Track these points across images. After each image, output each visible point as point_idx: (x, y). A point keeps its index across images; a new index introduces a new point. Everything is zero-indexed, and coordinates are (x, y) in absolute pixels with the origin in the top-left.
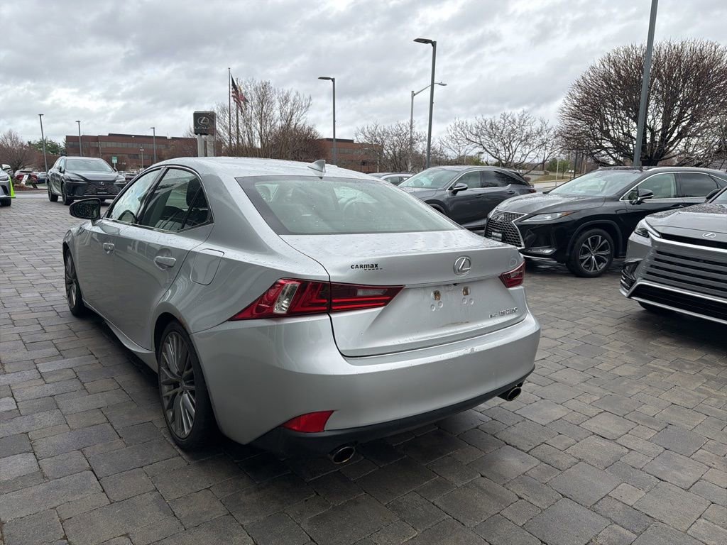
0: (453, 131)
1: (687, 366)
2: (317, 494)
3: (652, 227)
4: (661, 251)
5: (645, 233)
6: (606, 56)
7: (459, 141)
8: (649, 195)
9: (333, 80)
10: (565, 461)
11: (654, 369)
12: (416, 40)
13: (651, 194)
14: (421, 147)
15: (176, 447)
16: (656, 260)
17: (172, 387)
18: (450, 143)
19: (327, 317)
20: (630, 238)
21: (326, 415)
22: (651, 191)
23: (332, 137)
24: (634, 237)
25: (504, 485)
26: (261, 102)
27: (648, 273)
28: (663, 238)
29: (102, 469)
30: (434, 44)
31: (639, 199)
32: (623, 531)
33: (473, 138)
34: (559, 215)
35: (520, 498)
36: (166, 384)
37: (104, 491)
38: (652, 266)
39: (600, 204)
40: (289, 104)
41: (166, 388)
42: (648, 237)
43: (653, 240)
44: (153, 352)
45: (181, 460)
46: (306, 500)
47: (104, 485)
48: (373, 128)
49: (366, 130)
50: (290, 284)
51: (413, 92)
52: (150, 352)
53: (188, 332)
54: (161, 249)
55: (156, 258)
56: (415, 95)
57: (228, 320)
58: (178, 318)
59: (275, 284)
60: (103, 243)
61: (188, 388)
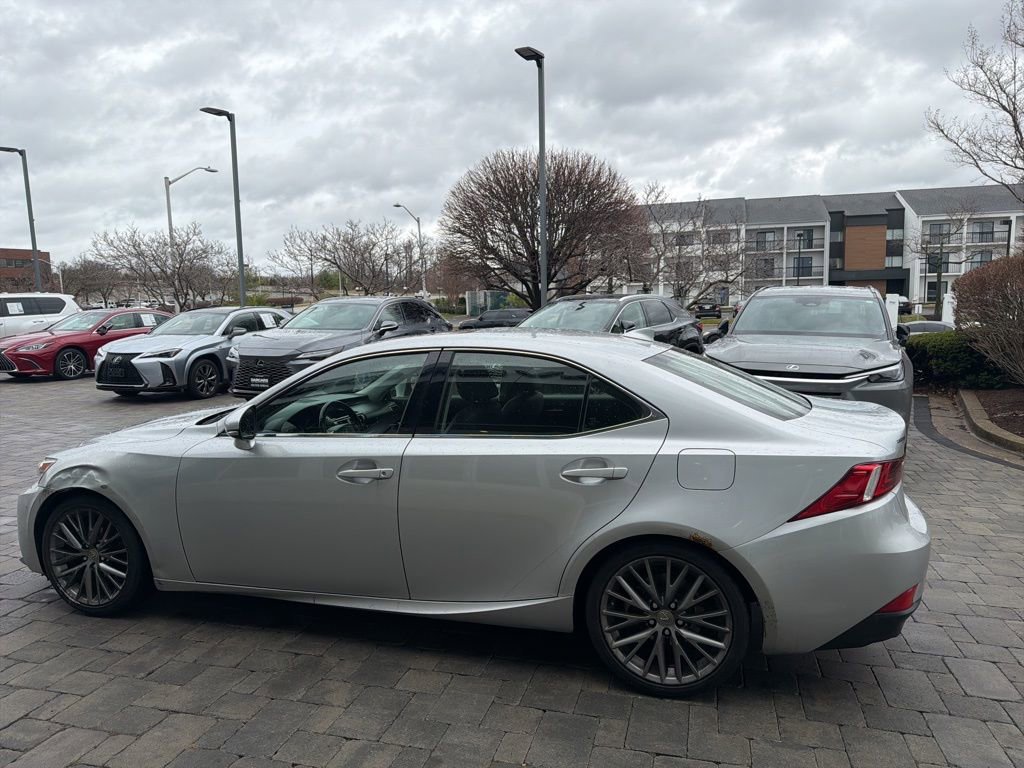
6: (484, 159)
9: (22, 153)
12: (203, 110)
15: (668, 701)
23: (30, 249)
30: (231, 117)
44: (568, 596)
50: (876, 469)
51: (166, 178)
52: (553, 599)
53: (715, 548)
54: (575, 460)
55: (565, 472)
56: (170, 183)
57: (788, 521)
58: (687, 536)
59: (852, 471)
60: (339, 470)
61: (698, 618)
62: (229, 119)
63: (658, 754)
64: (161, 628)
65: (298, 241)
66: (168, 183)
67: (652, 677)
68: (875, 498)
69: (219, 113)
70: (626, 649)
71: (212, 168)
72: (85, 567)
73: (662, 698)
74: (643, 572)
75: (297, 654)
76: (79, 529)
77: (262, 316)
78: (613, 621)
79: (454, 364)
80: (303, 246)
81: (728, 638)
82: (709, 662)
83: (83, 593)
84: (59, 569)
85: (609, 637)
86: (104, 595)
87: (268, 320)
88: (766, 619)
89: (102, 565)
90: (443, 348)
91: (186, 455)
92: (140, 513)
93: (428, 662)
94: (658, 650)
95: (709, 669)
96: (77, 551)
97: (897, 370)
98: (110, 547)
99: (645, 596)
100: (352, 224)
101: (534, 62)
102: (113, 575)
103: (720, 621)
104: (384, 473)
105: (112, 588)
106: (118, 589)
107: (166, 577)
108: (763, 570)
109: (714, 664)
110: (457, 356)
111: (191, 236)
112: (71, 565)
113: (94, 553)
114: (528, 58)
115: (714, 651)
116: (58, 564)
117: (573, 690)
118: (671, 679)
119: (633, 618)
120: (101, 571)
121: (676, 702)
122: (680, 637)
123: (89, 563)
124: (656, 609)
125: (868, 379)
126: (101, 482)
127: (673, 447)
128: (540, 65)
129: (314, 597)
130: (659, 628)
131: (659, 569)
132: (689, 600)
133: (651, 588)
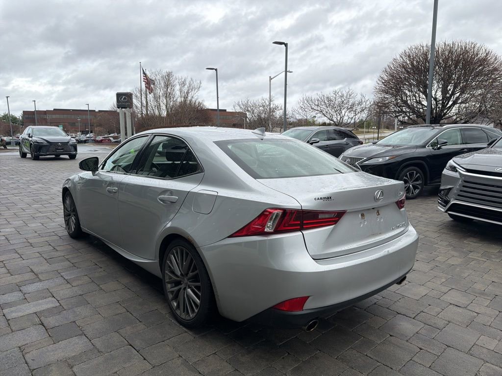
0: (302, 103)
1: (493, 256)
2: (289, 353)
3: (459, 165)
4: (467, 181)
5: (454, 169)
6: (403, 51)
7: (306, 110)
8: (445, 144)
9: (216, 70)
10: (441, 323)
11: (473, 260)
12: (274, 43)
13: (446, 143)
14: (278, 114)
15: (181, 326)
16: (464, 186)
17: (174, 285)
18: (300, 111)
19: (299, 233)
20: (443, 173)
21: (305, 299)
22: (446, 141)
23: (217, 108)
24: (445, 172)
25: (407, 341)
26: (167, 86)
27: (459, 195)
28: (468, 172)
29: (137, 343)
30: (286, 45)
31: (439, 146)
32: (494, 367)
33: (316, 108)
34: (387, 158)
35: (421, 349)
36: (169, 283)
37: (145, 359)
38: (461, 191)
39: (414, 150)
40: (186, 87)
41: (169, 286)
42: (457, 171)
43: (460, 173)
44: (157, 261)
45: (188, 336)
46: (283, 358)
47: (143, 355)
48: (246, 102)
49: (241, 103)
50: (276, 212)
51: (270, 77)
52: (153, 261)
53: (195, 246)
54: (165, 191)
55: (159, 197)
57: (228, 237)
58: (186, 237)
59: (264, 212)
60: (107, 187)
61: (193, 284)
67: (178, 312)
69: (281, 43)
71: (290, 71)
74: (177, 253)
78: (168, 277)
81: (201, 299)
82: (194, 311)
86: (72, 230)
89: (73, 218)
90: (153, 134)
95: (194, 315)
102: (74, 222)
103: (198, 289)
104: (114, 189)
106: (74, 228)
109: (196, 313)
110: (155, 137)
113: (72, 213)
115: (196, 304)
118: (183, 315)
119: (174, 278)
121: (183, 328)
122: (187, 293)
126: (70, 185)
130: (183, 286)
131: (182, 254)
132: (190, 273)
133: (179, 264)
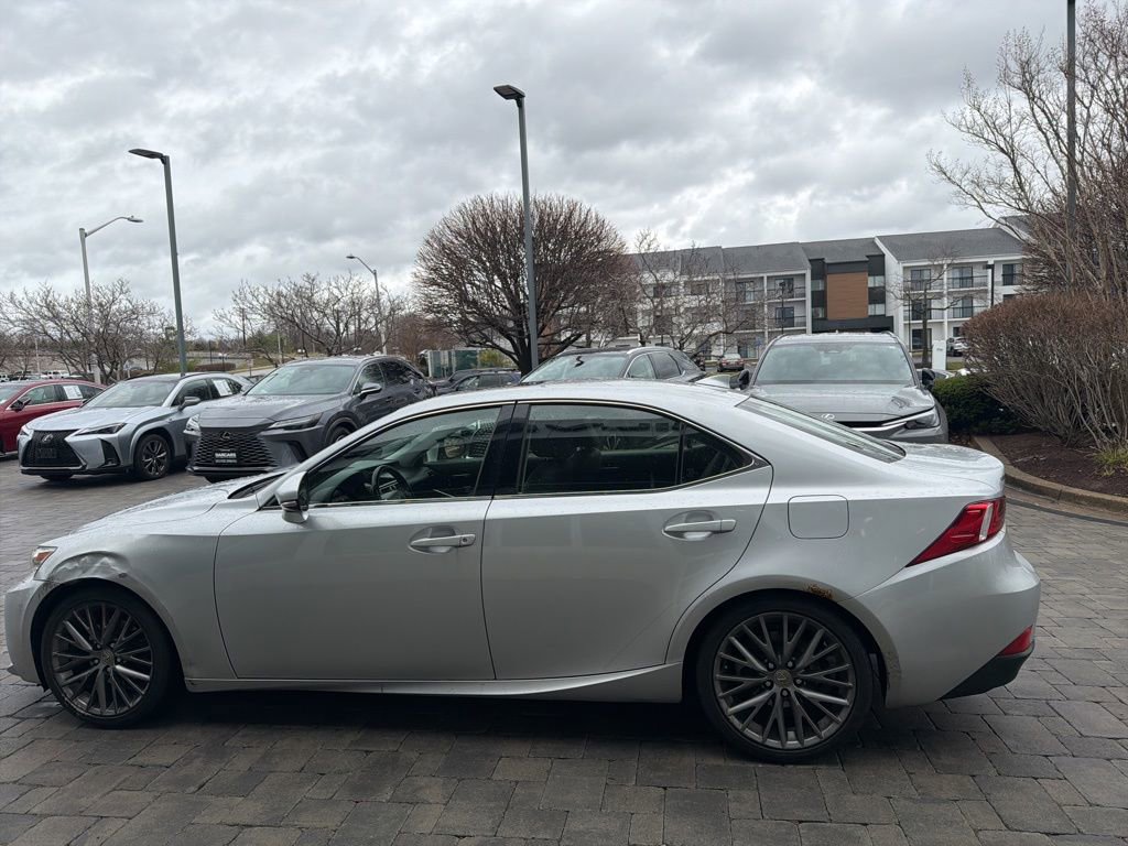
6: (461, 206)
12: (133, 151)
15: (790, 766)
30: (165, 160)
44: (678, 662)
48: (40, 293)
50: (989, 507)
51: (82, 230)
52: (660, 667)
53: (834, 599)
54: (677, 514)
55: (667, 528)
56: (86, 235)
57: (907, 566)
58: (806, 589)
59: (965, 511)
60: (411, 540)
61: (819, 675)
62: (163, 162)
63: (801, 822)
64: (196, 736)
65: (250, 297)
66: (84, 235)
67: (772, 742)
68: (990, 536)
69: (152, 155)
70: (742, 715)
71: (136, 218)
72: (97, 671)
73: (783, 765)
74: (757, 629)
75: (367, 752)
76: (90, 628)
77: (215, 382)
78: (727, 685)
79: (531, 418)
80: (255, 303)
81: (851, 694)
82: (832, 721)
83: (95, 702)
84: (63, 676)
85: (724, 704)
86: (122, 703)
87: (222, 387)
88: (889, 670)
89: (118, 667)
90: (516, 401)
91: (224, 533)
92: (168, 603)
93: (520, 748)
94: (777, 713)
95: (832, 728)
96: (87, 653)
97: (932, 416)
98: (128, 646)
99: (760, 655)
100: (308, 277)
101: (513, 102)
102: (131, 677)
103: (842, 676)
104: (465, 539)
105: (132, 693)
106: (138, 694)
107: (199, 676)
108: (887, 619)
109: (837, 722)
110: (533, 409)
111: (117, 294)
112: (77, 670)
113: (108, 654)
114: (507, 97)
115: (836, 708)
116: (61, 671)
117: (689, 764)
118: (793, 743)
119: (748, 681)
120: (116, 673)
121: (798, 767)
122: (799, 696)
123: (101, 667)
124: (772, 670)
125: (905, 426)
126: (118, 569)
127: (781, 495)
128: (520, 105)
129: (382, 685)
130: (776, 689)
131: (775, 625)
132: (808, 657)
133: (768, 647)
